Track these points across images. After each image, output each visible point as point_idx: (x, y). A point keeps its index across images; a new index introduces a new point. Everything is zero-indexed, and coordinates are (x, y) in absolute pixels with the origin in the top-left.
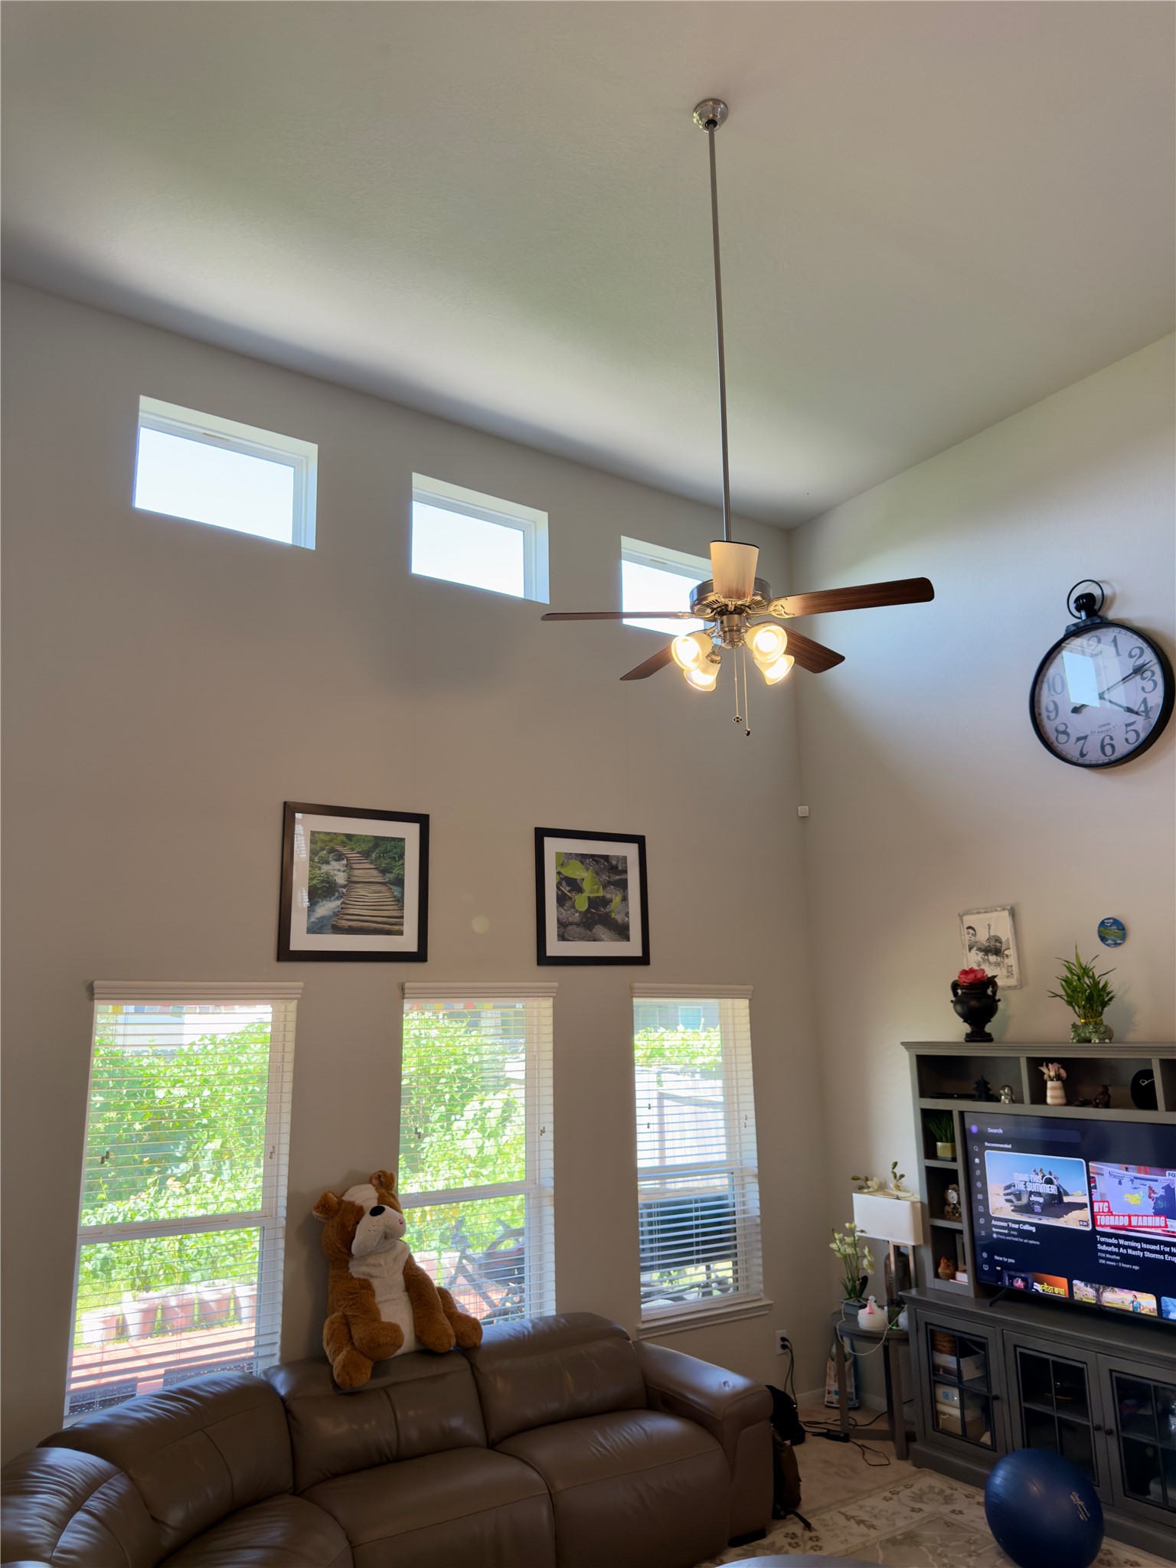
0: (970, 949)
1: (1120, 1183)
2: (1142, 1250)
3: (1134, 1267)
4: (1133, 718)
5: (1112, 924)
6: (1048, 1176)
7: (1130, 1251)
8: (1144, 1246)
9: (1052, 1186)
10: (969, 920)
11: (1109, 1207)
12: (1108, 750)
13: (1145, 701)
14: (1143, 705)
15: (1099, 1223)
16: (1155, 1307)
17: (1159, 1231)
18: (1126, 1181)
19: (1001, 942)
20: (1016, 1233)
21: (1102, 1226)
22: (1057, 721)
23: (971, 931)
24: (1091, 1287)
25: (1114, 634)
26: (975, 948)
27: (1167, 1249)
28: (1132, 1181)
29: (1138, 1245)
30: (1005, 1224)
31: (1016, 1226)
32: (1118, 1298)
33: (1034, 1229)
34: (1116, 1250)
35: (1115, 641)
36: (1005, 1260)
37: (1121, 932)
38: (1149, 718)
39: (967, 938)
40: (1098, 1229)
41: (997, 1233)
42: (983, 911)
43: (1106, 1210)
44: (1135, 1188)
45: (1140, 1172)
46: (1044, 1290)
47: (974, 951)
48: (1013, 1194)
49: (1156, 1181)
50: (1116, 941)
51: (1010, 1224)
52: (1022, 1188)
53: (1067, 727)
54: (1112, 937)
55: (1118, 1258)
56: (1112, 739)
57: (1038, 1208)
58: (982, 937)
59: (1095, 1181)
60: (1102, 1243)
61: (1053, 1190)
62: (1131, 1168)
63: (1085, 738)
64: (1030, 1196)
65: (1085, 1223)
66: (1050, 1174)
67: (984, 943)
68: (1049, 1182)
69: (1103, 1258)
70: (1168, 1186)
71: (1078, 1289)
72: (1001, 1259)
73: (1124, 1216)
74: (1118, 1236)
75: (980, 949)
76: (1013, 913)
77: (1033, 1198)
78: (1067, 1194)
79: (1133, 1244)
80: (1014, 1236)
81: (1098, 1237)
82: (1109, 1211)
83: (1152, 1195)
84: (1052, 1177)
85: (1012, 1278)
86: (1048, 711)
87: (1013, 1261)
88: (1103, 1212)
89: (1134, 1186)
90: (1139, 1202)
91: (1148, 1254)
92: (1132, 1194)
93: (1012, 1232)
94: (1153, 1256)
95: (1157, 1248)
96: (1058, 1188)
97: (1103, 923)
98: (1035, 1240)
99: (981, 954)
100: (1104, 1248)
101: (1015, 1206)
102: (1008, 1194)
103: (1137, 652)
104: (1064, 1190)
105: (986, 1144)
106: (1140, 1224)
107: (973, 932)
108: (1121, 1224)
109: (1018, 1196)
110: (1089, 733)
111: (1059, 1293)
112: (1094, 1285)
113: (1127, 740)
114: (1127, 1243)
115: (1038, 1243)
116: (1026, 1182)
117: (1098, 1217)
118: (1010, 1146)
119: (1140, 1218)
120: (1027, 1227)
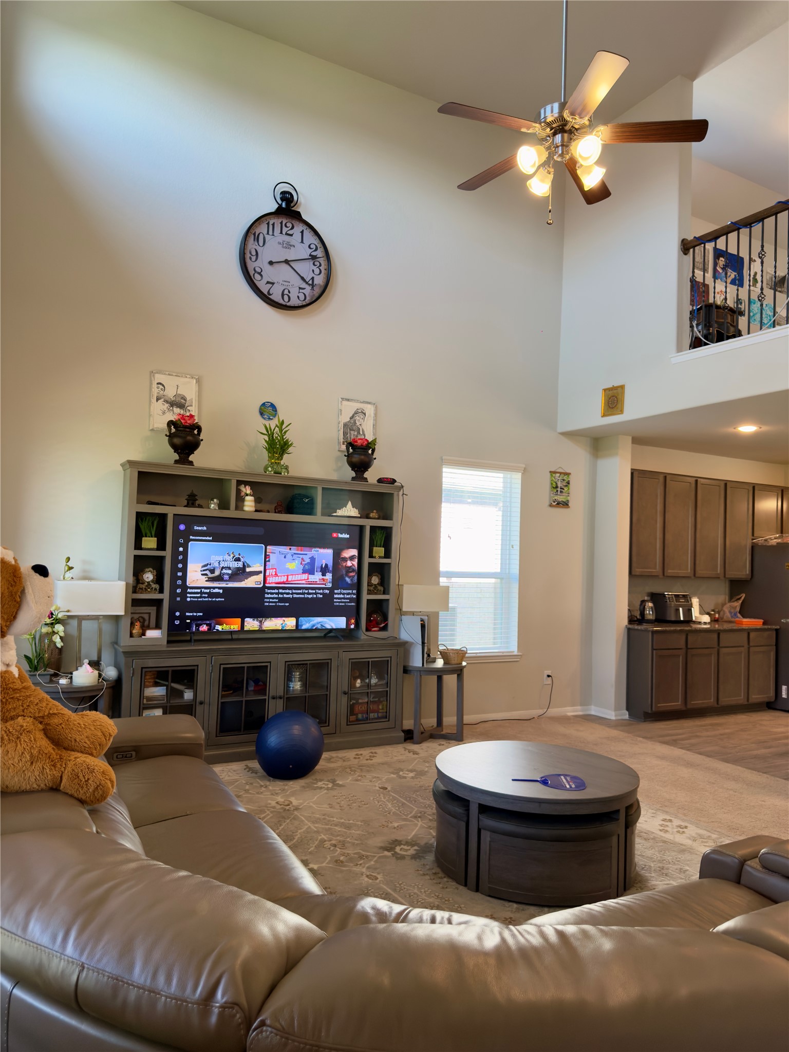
0: (157, 400)
1: (285, 557)
2: (292, 594)
3: (286, 604)
4: (304, 285)
5: (270, 406)
6: (237, 556)
7: (285, 596)
8: (294, 591)
9: (239, 562)
10: (159, 378)
11: (276, 572)
12: (286, 298)
13: (313, 278)
14: (311, 280)
15: (268, 582)
16: (295, 624)
17: (304, 582)
18: (289, 556)
19: (185, 400)
20: (206, 595)
21: (269, 583)
22: (256, 264)
23: (161, 387)
24: (257, 621)
25: (303, 229)
26: (162, 400)
27: (307, 591)
28: (292, 555)
29: (290, 592)
30: (199, 591)
31: (208, 591)
32: (272, 624)
33: (221, 591)
34: (277, 596)
35: (302, 232)
36: (195, 614)
37: (274, 413)
38: (313, 290)
39: (156, 391)
40: (267, 585)
41: (190, 597)
42: (174, 374)
43: (274, 574)
44: (294, 560)
45: (297, 550)
46: (222, 629)
47: (161, 401)
48: (209, 571)
49: (306, 554)
50: (269, 417)
51: (203, 590)
52: (216, 565)
53: (262, 271)
54: (268, 414)
55: (277, 600)
56: (289, 292)
57: (226, 577)
58: (170, 393)
59: (269, 557)
60: (268, 593)
61: (240, 565)
62: (294, 549)
63: (273, 284)
64: (222, 570)
65: (258, 583)
66: (239, 554)
67: (172, 398)
68: (238, 560)
69: (267, 602)
70: (313, 557)
71: (248, 624)
72: (192, 614)
73: (284, 576)
74: (278, 588)
75: (166, 401)
76: (198, 381)
77: (224, 571)
78: (249, 566)
79: (287, 591)
80: (205, 597)
81: (266, 590)
82: (276, 574)
83: (303, 563)
84: (240, 557)
85: (198, 626)
86: (250, 253)
87: (201, 614)
88: (272, 575)
89: (293, 558)
90: (295, 567)
91: (295, 596)
92: (291, 562)
93: (203, 595)
94: (298, 596)
95: (301, 591)
96: (244, 564)
97: (264, 404)
98: (221, 598)
99: (167, 405)
100: (270, 596)
101: (208, 578)
102: (204, 570)
103: (313, 246)
104: (247, 564)
105: (191, 537)
106: (294, 579)
107: (163, 388)
108: (282, 581)
109: (212, 571)
110: (276, 282)
111: (234, 629)
112: (259, 619)
113: (298, 297)
114: (283, 591)
115: (223, 599)
116: (220, 561)
117: (268, 578)
118: (211, 538)
119: (294, 576)
120: (216, 590)
